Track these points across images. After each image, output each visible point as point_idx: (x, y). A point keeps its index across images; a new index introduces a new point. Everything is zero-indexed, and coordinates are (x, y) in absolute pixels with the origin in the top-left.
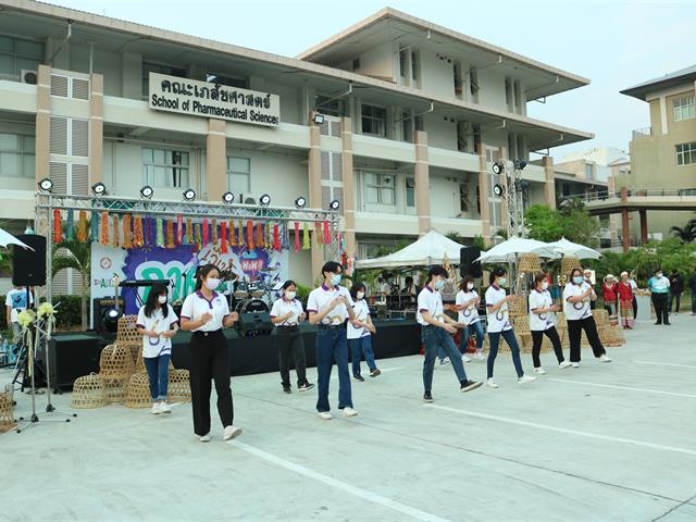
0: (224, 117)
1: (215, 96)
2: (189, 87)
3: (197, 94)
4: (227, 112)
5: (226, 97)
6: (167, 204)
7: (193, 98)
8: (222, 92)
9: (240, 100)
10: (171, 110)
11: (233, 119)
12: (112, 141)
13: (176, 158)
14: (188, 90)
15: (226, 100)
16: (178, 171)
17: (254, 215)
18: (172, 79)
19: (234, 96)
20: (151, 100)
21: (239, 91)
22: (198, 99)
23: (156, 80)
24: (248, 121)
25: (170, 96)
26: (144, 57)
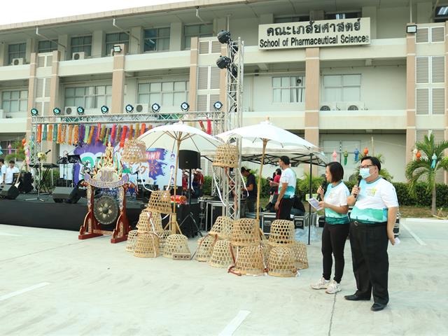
0: (318, 45)
1: (309, 30)
2: (288, 28)
3: (294, 33)
4: (320, 40)
5: (318, 29)
7: (292, 35)
8: (316, 26)
9: (331, 29)
10: (275, 47)
11: (325, 45)
12: (253, 75)
13: (299, 81)
14: (286, 31)
15: (319, 32)
16: (300, 90)
18: (274, 26)
19: (326, 27)
20: (259, 43)
21: (330, 22)
22: (296, 36)
24: (339, 44)
25: (274, 38)
26: (274, 15)
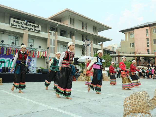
0: (28, 30)
1: (26, 25)
2: (20, 22)
3: (22, 24)
4: (29, 28)
6: (7, 45)
7: (21, 25)
8: (28, 24)
9: (32, 26)
10: (15, 27)
11: (30, 30)
12: (1, 33)
13: (17, 38)
15: (29, 26)
16: (16, 41)
17: (29, 49)
18: (16, 20)
19: (30, 25)
20: (11, 24)
21: (32, 24)
22: (22, 25)
23: (12, 20)
24: (33, 31)
25: (15, 24)
26: (10, 15)
